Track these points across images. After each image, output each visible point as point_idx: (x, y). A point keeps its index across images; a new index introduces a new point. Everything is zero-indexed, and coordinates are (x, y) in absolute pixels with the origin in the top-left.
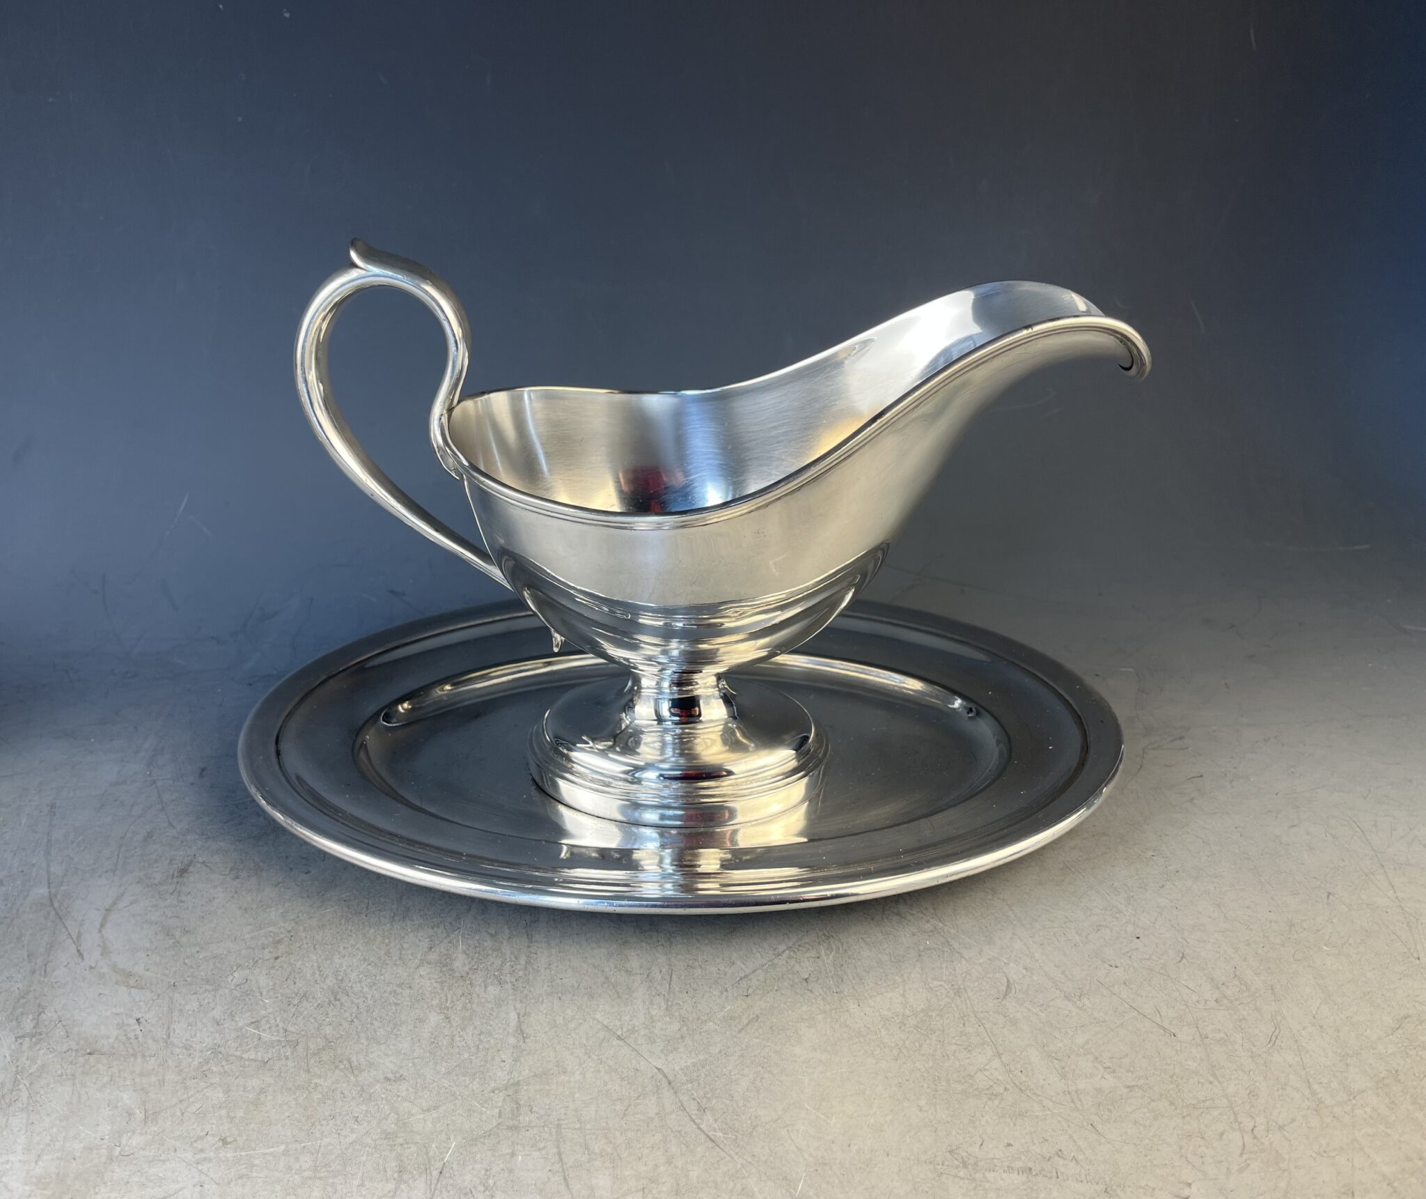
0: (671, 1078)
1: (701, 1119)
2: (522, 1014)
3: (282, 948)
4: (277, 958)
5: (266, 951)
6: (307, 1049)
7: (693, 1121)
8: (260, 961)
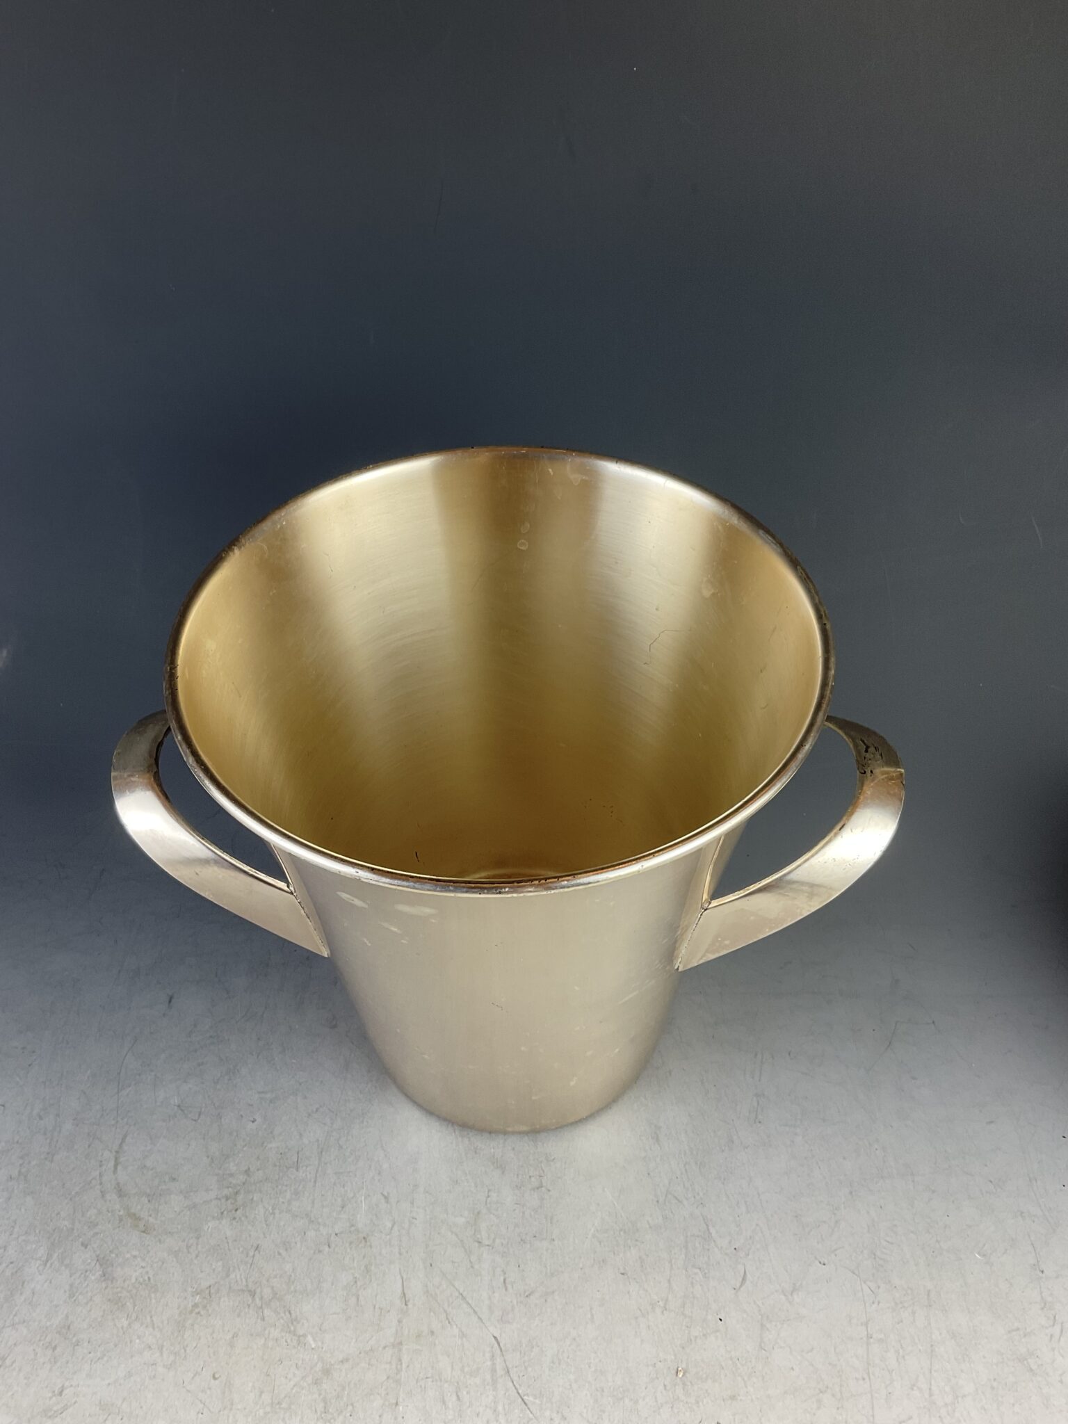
0: (501, 1345)
1: (520, 1385)
2: (404, 1280)
3: (240, 1198)
4: (236, 1210)
5: (229, 1202)
6: (262, 1298)
7: (514, 1386)
8: (225, 1212)
